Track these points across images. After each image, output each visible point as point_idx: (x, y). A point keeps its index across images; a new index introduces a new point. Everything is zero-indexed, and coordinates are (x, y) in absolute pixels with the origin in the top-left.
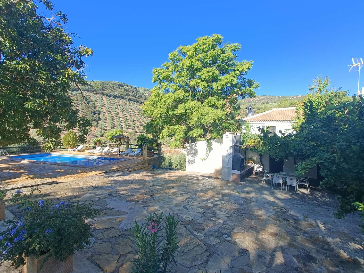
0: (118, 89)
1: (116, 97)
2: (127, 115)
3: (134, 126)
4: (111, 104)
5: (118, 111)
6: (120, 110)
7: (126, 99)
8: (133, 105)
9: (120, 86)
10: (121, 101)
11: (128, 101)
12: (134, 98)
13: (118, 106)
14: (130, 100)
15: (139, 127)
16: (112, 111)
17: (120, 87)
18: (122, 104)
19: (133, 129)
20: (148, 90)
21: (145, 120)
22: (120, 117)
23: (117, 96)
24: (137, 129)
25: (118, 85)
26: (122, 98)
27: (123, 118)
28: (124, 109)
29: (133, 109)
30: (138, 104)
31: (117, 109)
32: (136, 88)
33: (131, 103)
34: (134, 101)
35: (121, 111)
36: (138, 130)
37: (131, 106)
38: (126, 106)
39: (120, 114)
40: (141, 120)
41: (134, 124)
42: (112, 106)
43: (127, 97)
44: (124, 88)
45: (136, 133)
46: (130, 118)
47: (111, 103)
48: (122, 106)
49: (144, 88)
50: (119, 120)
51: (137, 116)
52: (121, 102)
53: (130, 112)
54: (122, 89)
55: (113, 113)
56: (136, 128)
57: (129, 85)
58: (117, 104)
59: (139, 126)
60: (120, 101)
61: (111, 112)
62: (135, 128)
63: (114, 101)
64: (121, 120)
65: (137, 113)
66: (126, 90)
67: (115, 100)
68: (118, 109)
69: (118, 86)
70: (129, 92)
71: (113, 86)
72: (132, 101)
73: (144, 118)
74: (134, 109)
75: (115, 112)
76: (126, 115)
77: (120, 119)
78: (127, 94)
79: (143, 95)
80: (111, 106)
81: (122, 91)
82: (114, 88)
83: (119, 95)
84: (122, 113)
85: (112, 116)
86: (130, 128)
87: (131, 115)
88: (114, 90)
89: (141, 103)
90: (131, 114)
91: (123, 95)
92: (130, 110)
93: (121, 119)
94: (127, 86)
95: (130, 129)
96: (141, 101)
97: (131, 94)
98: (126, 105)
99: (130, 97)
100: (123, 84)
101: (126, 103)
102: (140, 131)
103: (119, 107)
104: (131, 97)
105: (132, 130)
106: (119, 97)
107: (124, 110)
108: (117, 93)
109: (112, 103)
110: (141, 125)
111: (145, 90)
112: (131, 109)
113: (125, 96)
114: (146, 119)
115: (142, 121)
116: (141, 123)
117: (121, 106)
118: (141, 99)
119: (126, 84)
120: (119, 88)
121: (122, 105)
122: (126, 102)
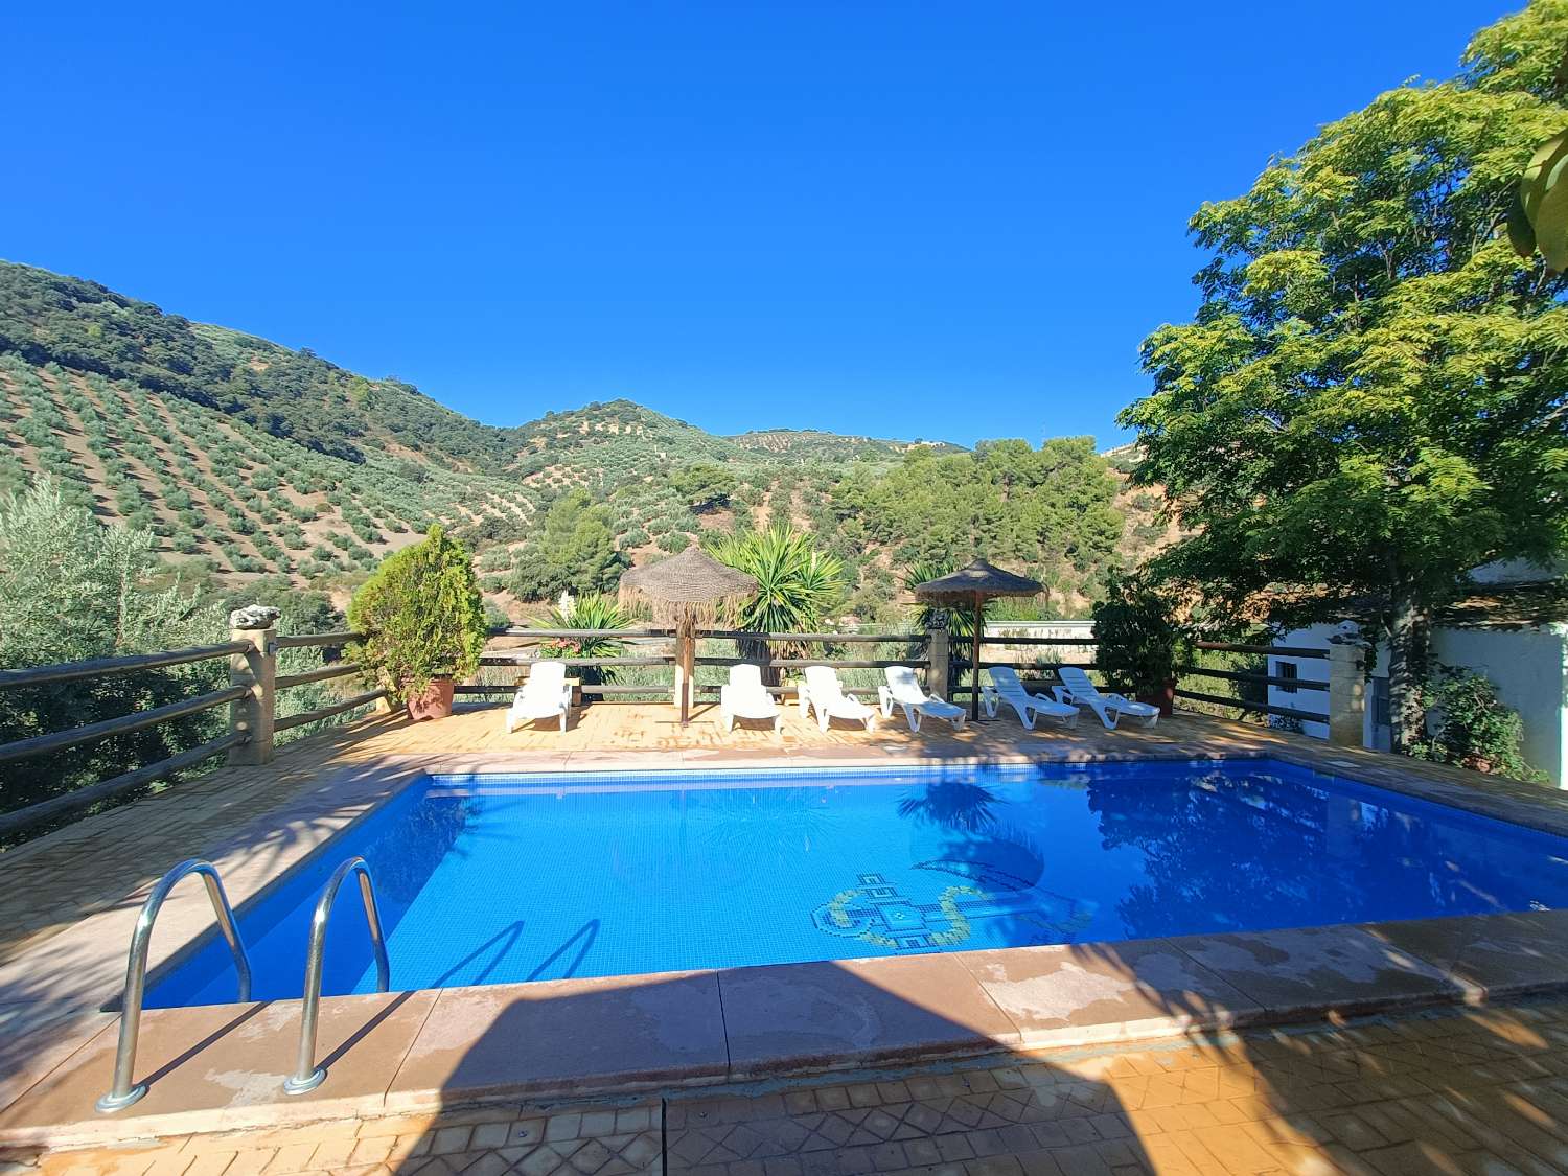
0: (55, 313)
1: (49, 358)
2: (141, 469)
3: (199, 532)
4: (14, 399)
5: (71, 443)
6: (88, 439)
7: (120, 375)
8: (174, 415)
9: (71, 296)
10: (85, 385)
11: (139, 393)
12: (182, 378)
13: (70, 413)
14: (153, 385)
15: (232, 541)
16: (22, 440)
17: (74, 301)
18: (96, 401)
19: (191, 551)
20: (266, 347)
21: (266, 503)
22: (94, 482)
23: (58, 350)
24: (218, 554)
25: (60, 287)
26: (98, 367)
27: (114, 486)
28: (111, 431)
29: (181, 437)
30: (212, 412)
31: (57, 427)
32: (182, 325)
33: (160, 403)
34: (184, 395)
35: (92, 446)
36: (230, 554)
37: (162, 419)
38: (131, 417)
39: (90, 458)
40: (240, 504)
41: (198, 525)
42: (16, 406)
43: (134, 365)
44: (106, 315)
45: (215, 575)
46: (163, 487)
47: (11, 388)
48: (101, 417)
49: (233, 334)
50: (85, 497)
51: (210, 477)
52: (89, 395)
53: (163, 456)
54: (86, 316)
55: (29, 452)
56: (209, 545)
57: (132, 300)
58: (60, 399)
59: (233, 535)
60: (81, 383)
61: (16, 445)
62: (203, 546)
63: (32, 378)
64: (101, 499)
65: (205, 461)
66: (123, 329)
67: (43, 373)
68: (71, 430)
69: (53, 295)
70: (142, 340)
71: (17, 286)
72: (165, 394)
73: (260, 493)
74: (187, 439)
75: (51, 449)
76: (129, 467)
77: (89, 490)
78: (130, 348)
79: (233, 366)
80: (16, 411)
81: (94, 329)
82: (28, 302)
83: (74, 347)
84: (104, 457)
85: (27, 467)
86: (167, 542)
87: (167, 473)
88: (31, 313)
89: (228, 411)
90: (167, 463)
91: (97, 354)
92: (157, 442)
93: (98, 490)
94: (123, 304)
95: (169, 549)
96: (229, 397)
97: (156, 350)
98: (127, 411)
99: (147, 369)
100: (91, 292)
101: (124, 401)
102: (244, 562)
103: (74, 420)
104: (162, 372)
105: (187, 558)
106: (72, 363)
107: (117, 441)
108: (55, 337)
109: (23, 393)
110: (246, 531)
111: (245, 344)
112: (167, 440)
113: (115, 358)
114: (270, 497)
115: (251, 508)
116: (243, 516)
117: (88, 411)
118: (223, 386)
119: (114, 290)
120: (69, 307)
121: (99, 409)
122: (124, 395)
